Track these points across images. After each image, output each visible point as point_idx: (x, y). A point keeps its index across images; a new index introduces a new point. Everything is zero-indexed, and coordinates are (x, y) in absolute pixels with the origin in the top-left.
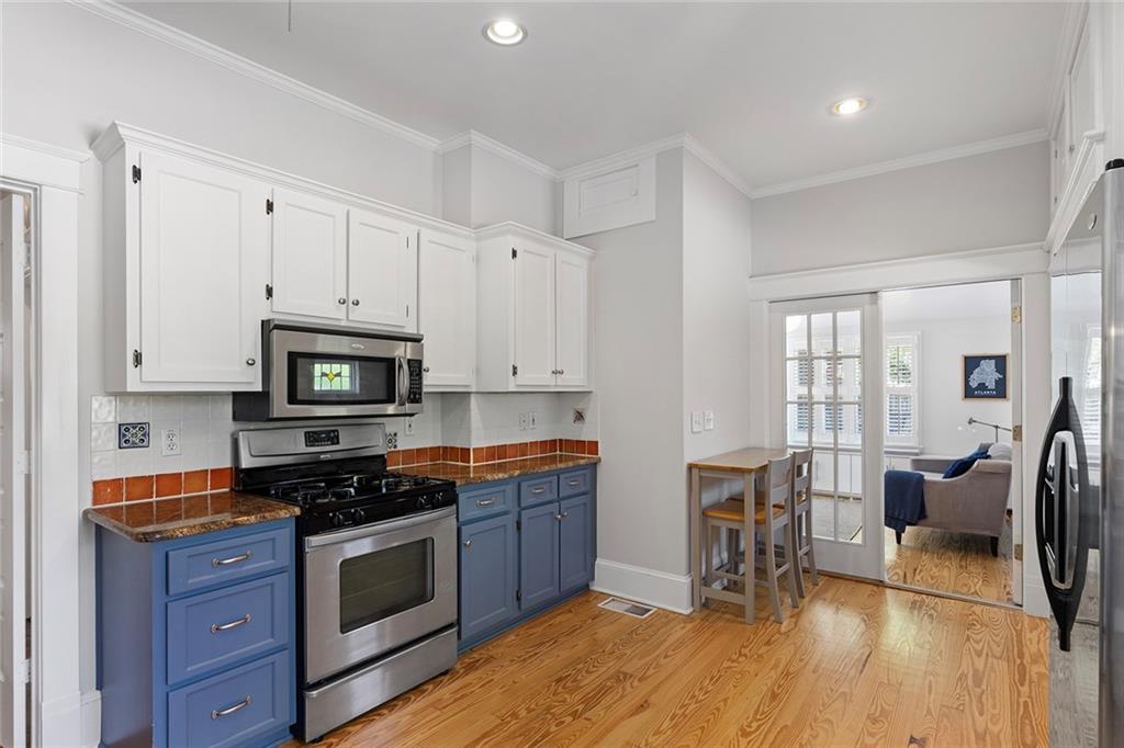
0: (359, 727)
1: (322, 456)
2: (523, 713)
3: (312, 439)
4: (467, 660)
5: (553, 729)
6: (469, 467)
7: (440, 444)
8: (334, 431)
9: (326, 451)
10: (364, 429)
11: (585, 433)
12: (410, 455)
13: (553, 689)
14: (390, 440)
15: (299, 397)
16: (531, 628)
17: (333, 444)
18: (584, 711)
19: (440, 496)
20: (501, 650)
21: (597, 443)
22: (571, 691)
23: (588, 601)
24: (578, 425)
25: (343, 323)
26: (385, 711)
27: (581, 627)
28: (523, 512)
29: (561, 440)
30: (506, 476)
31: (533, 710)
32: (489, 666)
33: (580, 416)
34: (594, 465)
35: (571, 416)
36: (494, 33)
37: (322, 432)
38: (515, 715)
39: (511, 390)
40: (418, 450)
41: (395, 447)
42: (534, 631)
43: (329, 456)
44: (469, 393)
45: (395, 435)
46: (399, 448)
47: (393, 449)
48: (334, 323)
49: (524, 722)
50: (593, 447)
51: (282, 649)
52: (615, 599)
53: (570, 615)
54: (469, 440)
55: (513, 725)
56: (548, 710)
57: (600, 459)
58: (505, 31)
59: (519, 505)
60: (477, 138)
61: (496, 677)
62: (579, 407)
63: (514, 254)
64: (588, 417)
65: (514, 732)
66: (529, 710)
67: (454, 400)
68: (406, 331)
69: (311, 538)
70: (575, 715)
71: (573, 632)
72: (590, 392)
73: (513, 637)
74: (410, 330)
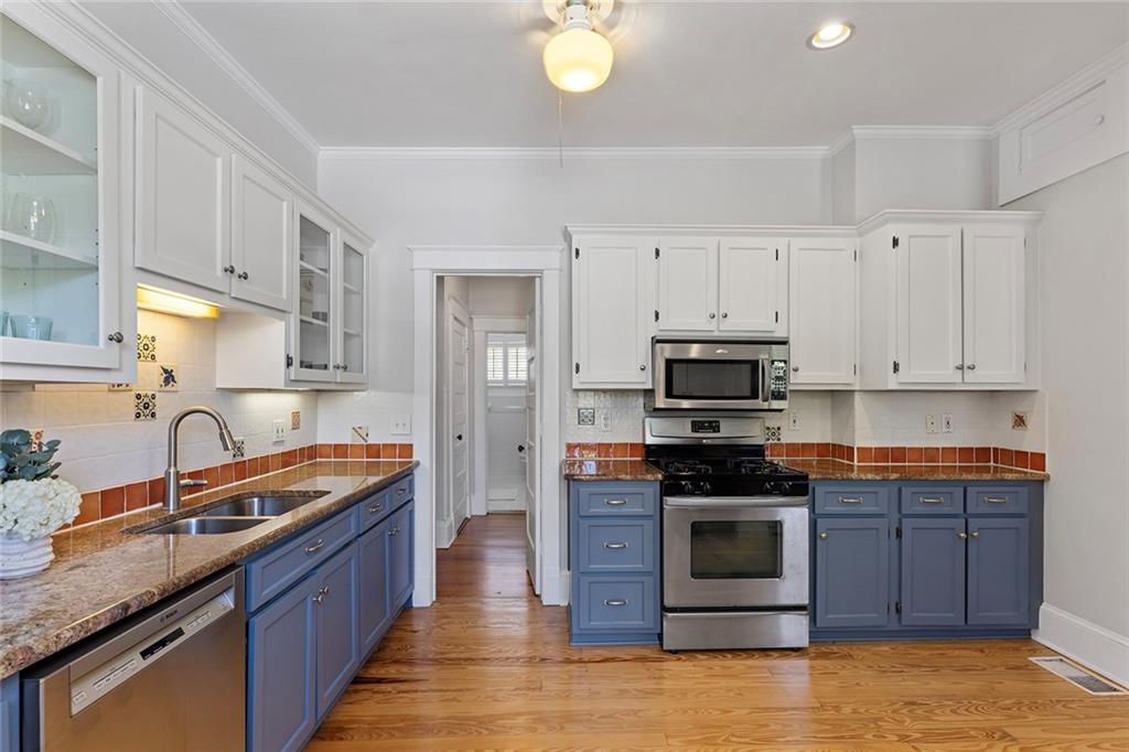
0: (705, 657)
1: (704, 441)
2: (847, 710)
3: (696, 427)
4: (823, 649)
5: (870, 736)
6: (852, 466)
7: (829, 440)
8: (716, 422)
9: (707, 437)
10: (747, 421)
11: (1027, 442)
12: (793, 449)
13: (896, 707)
14: (773, 434)
15: (675, 393)
16: (916, 648)
17: (714, 432)
18: (917, 740)
19: (787, 485)
20: (865, 654)
21: (1044, 455)
22: (915, 718)
23: (1018, 650)
24: (1018, 432)
25: (716, 334)
26: (729, 656)
27: (984, 669)
28: (904, 520)
29: (995, 449)
30: (878, 478)
31: (860, 713)
32: (843, 662)
33: (1020, 421)
34: (1041, 482)
35: (1010, 421)
36: (822, 41)
37: (706, 422)
38: (837, 708)
39: (890, 388)
40: (803, 444)
41: (779, 439)
42: (916, 651)
43: (709, 442)
44: (854, 391)
45: (779, 429)
46: (783, 441)
47: (776, 441)
48: (709, 334)
49: (842, 717)
50: (1038, 460)
51: (648, 574)
52: (1063, 659)
53: (978, 654)
54: (854, 439)
55: (831, 714)
56: (875, 721)
57: (1048, 477)
58: (832, 33)
59: (900, 511)
60: (859, 131)
61: (842, 673)
62: (1020, 410)
63: (895, 242)
64: (1031, 421)
65: (826, 719)
66: (854, 711)
67: (837, 398)
68: (776, 335)
69: (668, 498)
70: (903, 738)
71: (969, 670)
72: (1036, 391)
73: (887, 648)
74: (780, 334)
